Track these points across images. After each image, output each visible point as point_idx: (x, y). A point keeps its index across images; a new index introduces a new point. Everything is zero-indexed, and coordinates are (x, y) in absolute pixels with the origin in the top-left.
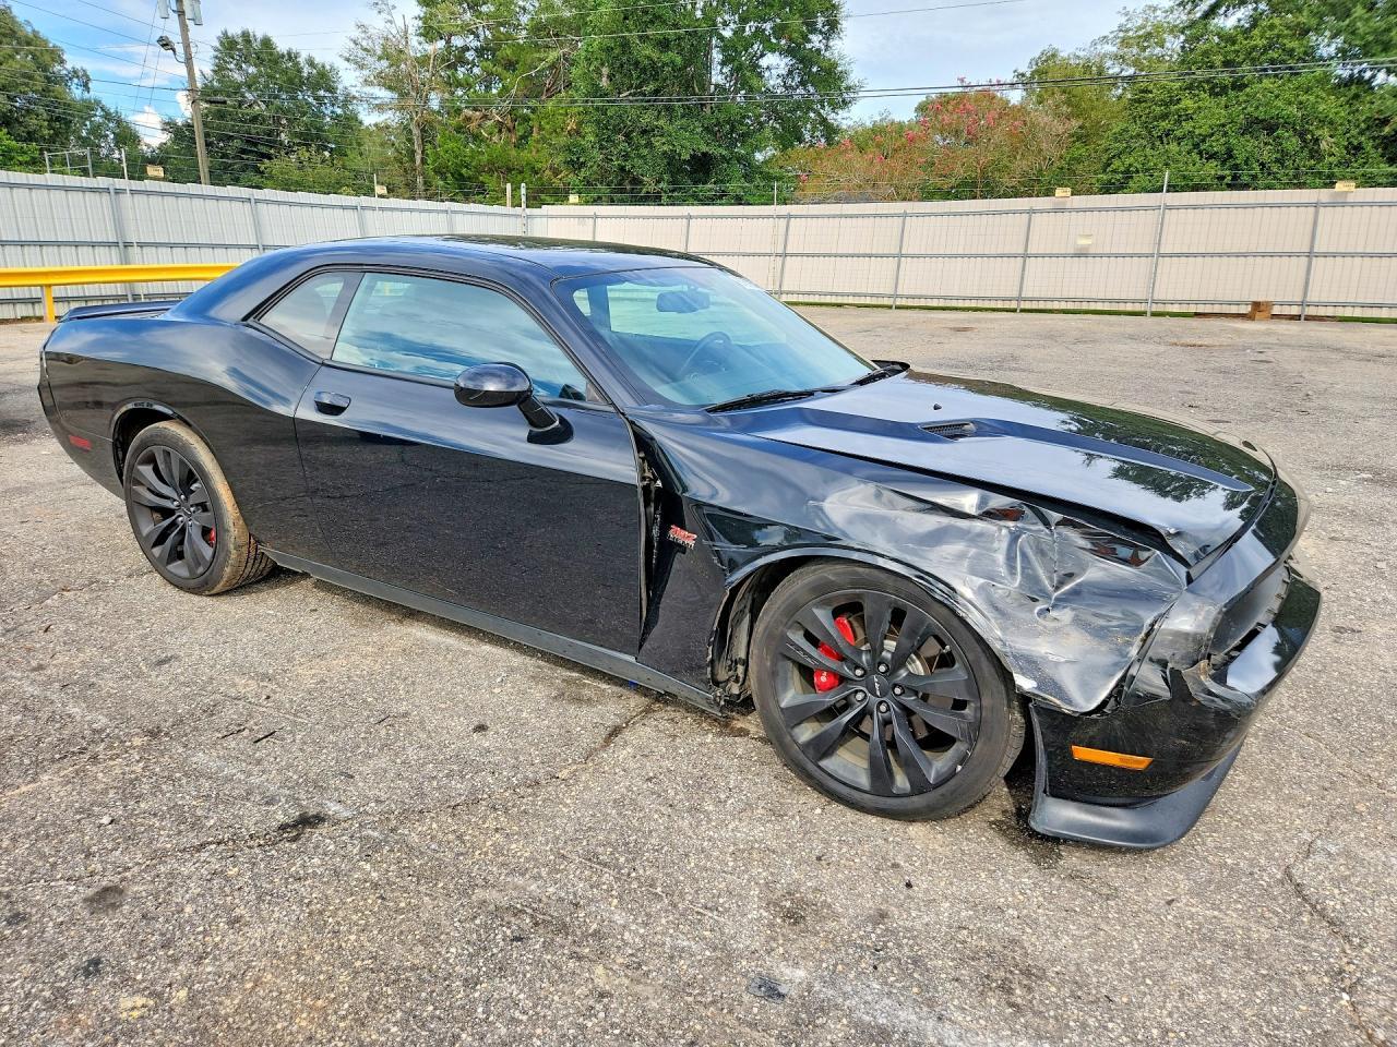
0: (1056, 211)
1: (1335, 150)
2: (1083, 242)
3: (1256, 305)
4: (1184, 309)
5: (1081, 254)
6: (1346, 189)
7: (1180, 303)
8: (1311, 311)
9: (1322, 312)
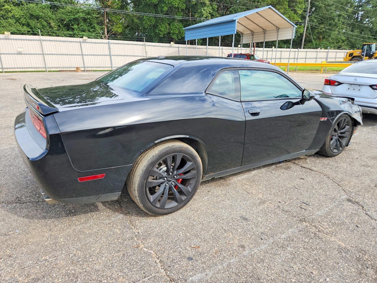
0: (6, 39)
1: (56, 26)
2: (20, 50)
3: (77, 68)
4: (56, 70)
5: (19, 53)
6: (86, 39)
7: (55, 68)
8: (87, 69)
9: (89, 69)
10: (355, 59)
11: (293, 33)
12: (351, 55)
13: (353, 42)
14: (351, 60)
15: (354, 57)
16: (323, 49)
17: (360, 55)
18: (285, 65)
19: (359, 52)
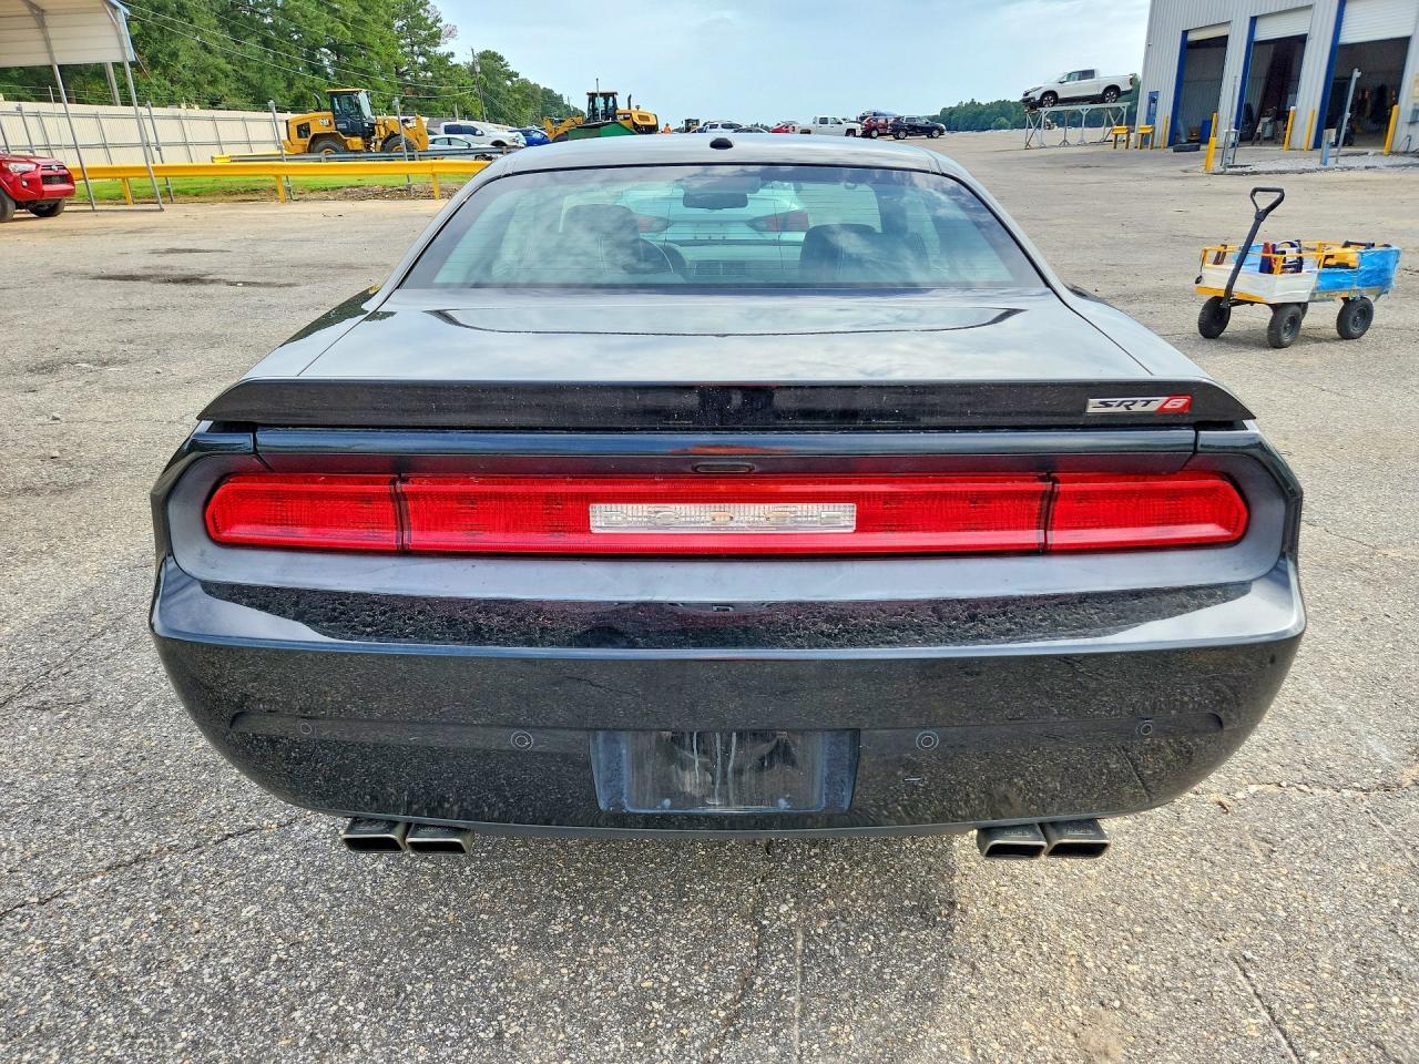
10: (322, 144)
11: (119, 36)
12: (303, 130)
13: (255, 82)
14: (310, 150)
15: (316, 136)
16: (197, 107)
17: (332, 130)
18: (118, 175)
19: (326, 122)
